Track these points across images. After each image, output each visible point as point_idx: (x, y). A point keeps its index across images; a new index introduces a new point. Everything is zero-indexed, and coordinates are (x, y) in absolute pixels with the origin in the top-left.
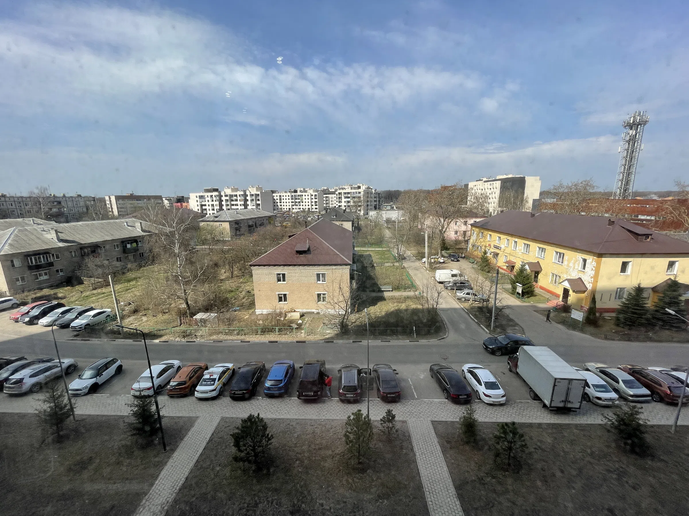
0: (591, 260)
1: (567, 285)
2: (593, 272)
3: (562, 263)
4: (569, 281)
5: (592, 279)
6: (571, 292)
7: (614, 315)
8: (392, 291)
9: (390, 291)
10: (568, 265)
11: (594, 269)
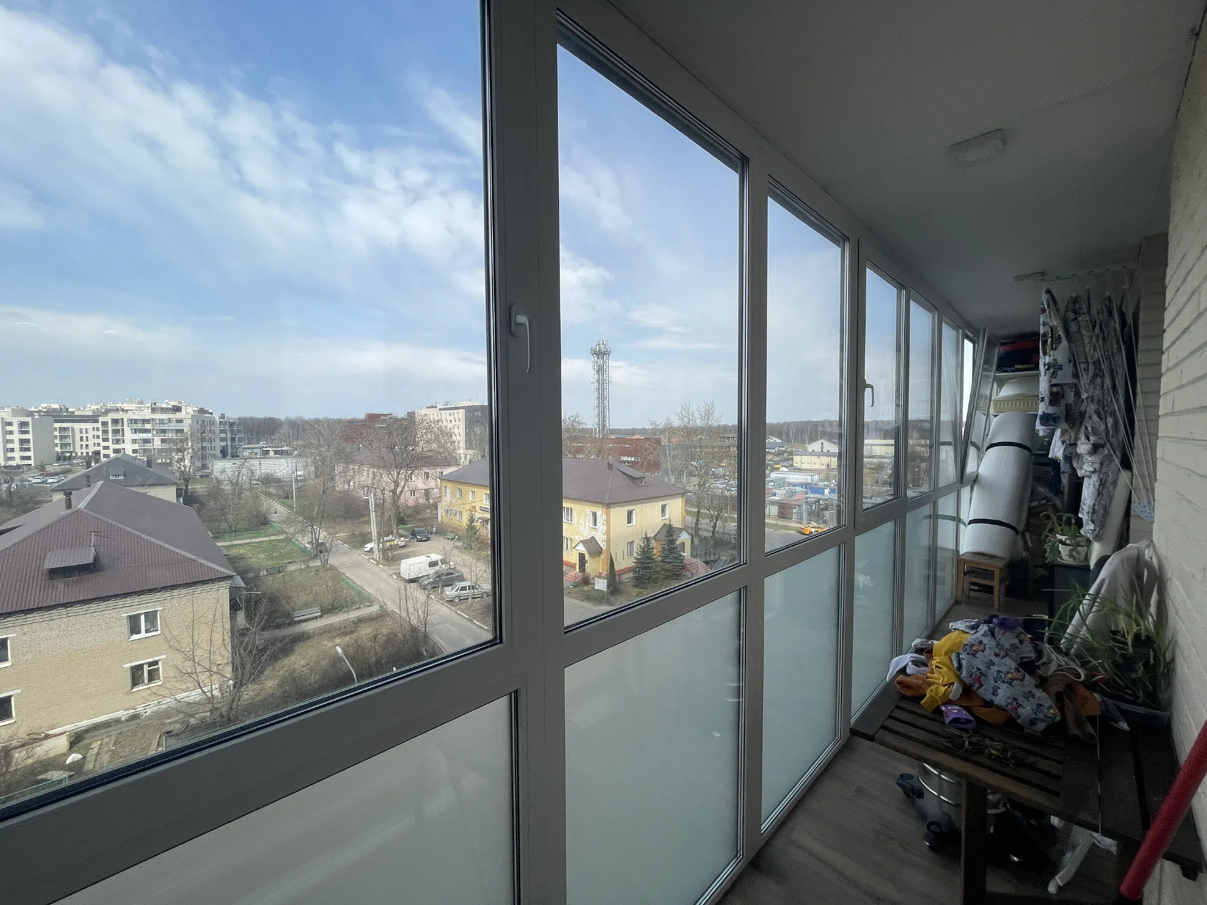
0: (600, 513)
1: (581, 548)
2: (605, 527)
3: (571, 521)
4: (583, 542)
5: (605, 536)
6: (587, 557)
7: (631, 575)
8: (321, 617)
9: (316, 618)
10: (578, 523)
11: (605, 523)
